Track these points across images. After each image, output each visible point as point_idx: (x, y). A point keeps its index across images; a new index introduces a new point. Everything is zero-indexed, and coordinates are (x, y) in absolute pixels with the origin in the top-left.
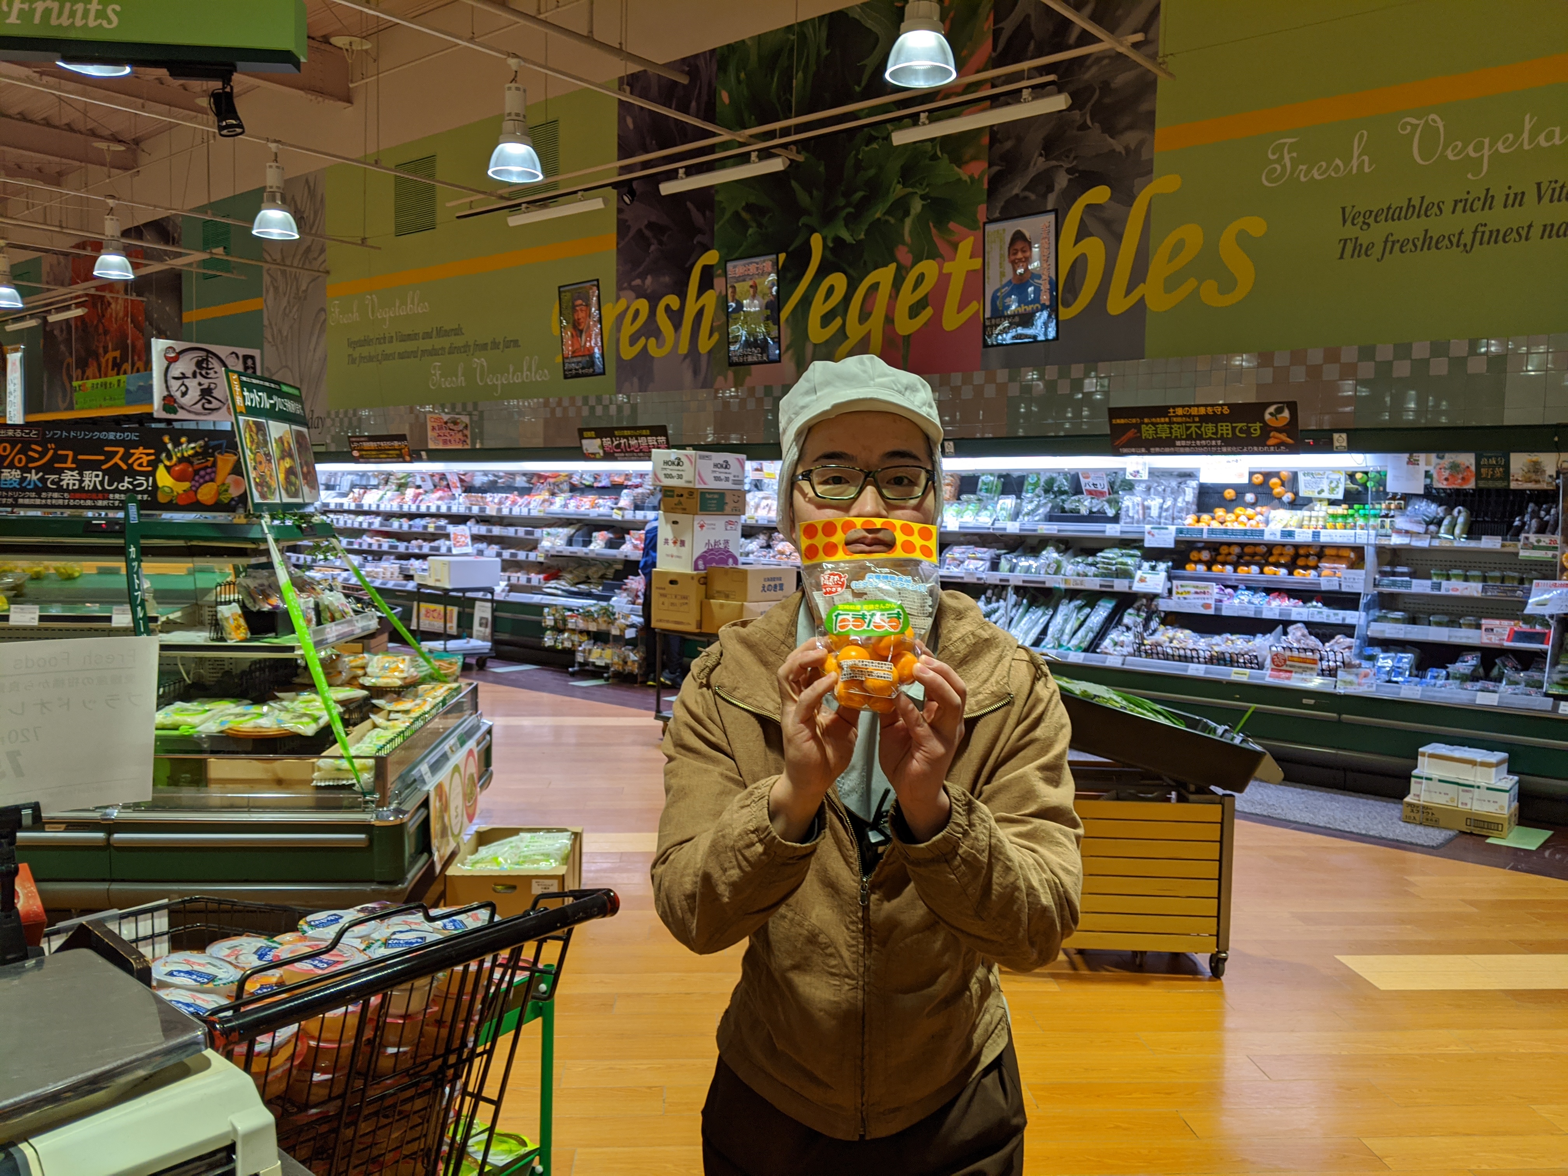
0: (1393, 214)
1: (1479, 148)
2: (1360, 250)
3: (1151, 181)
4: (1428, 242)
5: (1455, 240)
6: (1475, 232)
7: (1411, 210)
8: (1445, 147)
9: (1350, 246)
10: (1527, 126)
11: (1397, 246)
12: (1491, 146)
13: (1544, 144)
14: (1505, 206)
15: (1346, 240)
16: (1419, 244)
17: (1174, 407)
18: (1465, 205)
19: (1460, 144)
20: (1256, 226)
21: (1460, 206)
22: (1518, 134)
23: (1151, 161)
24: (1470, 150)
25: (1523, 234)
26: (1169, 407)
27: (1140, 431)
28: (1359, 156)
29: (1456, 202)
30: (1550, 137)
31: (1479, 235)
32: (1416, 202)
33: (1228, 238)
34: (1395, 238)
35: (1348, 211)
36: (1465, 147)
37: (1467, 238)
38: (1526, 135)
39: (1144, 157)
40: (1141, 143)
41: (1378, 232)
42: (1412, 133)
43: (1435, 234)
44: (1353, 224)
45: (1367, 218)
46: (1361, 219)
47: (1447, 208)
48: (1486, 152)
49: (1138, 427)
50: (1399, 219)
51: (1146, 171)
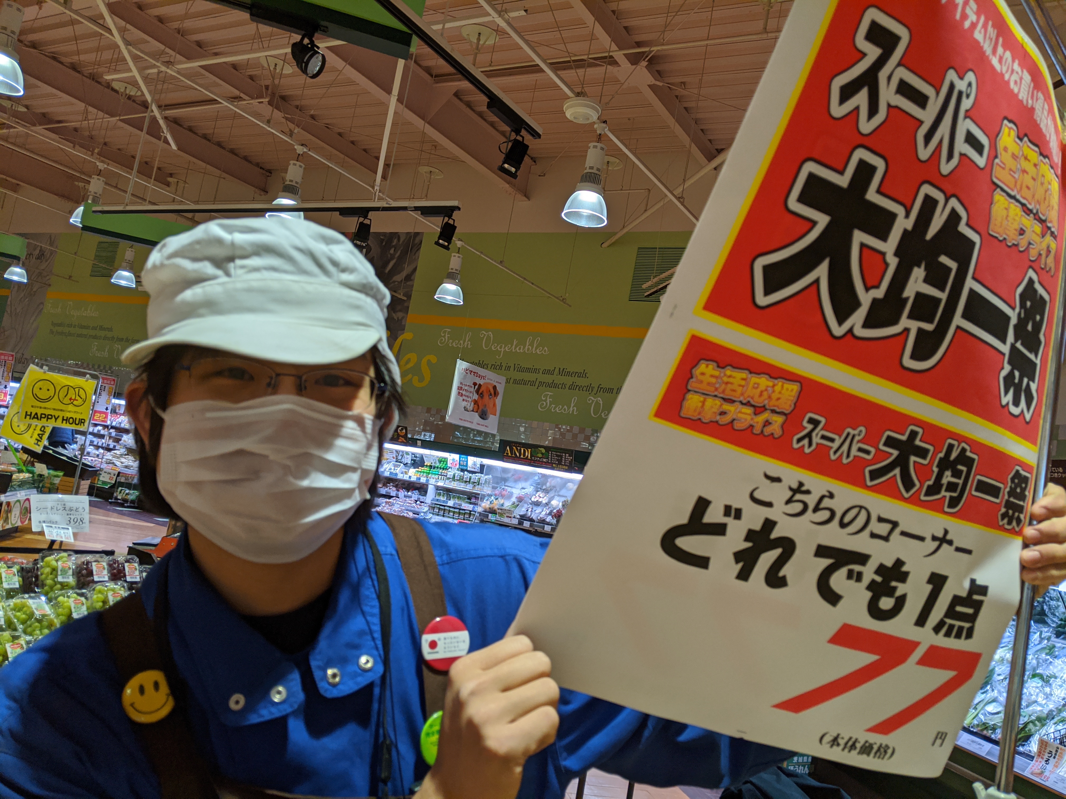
1: (501, 348)
3: (403, 333)
7: (480, 364)
8: (492, 345)
10: (515, 344)
12: (504, 347)
13: (518, 351)
14: (505, 370)
18: (494, 366)
19: (496, 345)
20: (433, 359)
22: (511, 346)
23: (405, 325)
24: (498, 347)
28: (468, 341)
29: (492, 365)
30: (520, 349)
32: (481, 362)
33: (424, 361)
38: (514, 347)
39: (403, 323)
40: (403, 318)
42: (484, 337)
47: (489, 366)
48: (503, 350)
51: (403, 329)
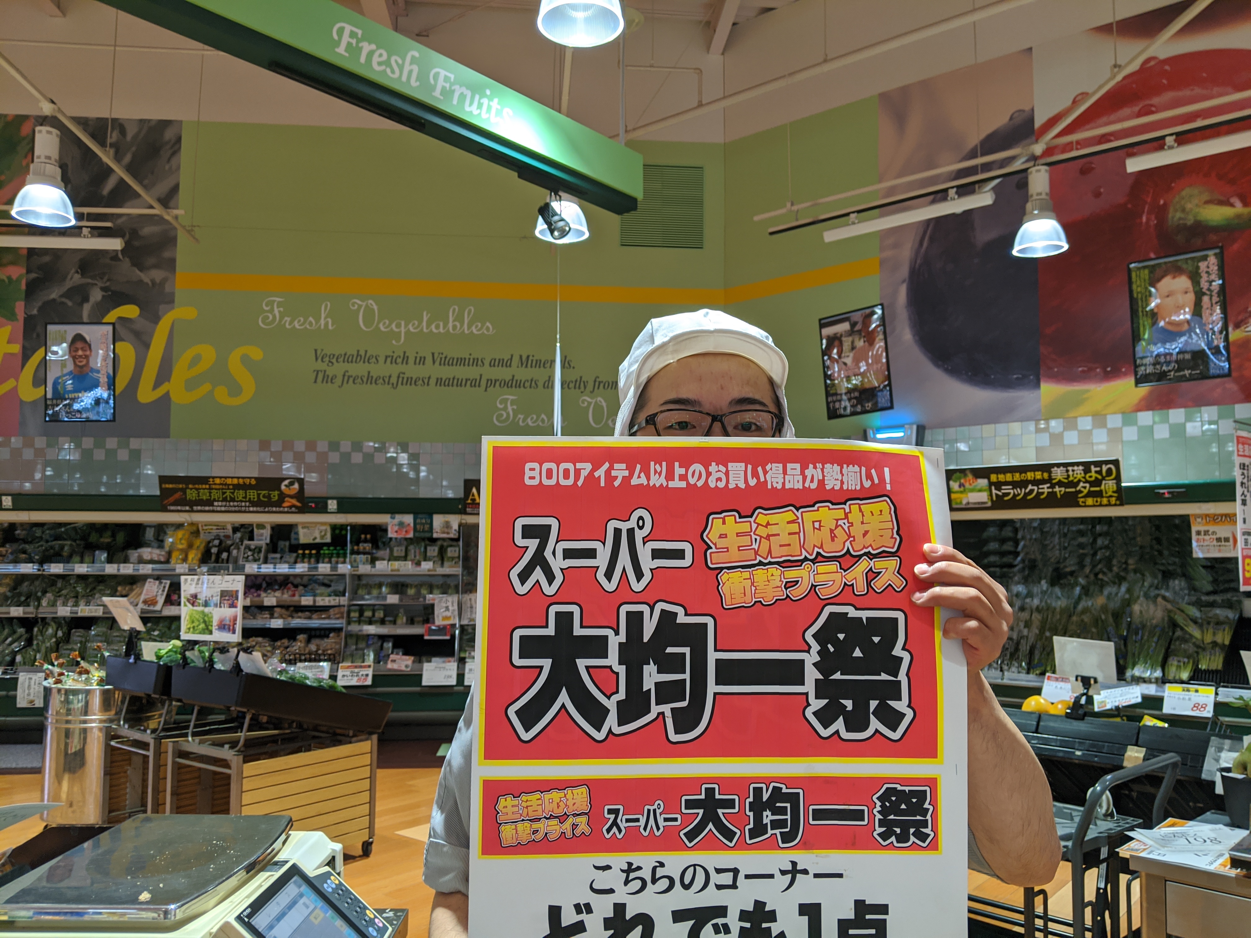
0: (348, 359)
1: (398, 326)
2: (328, 379)
3: (173, 308)
4: (370, 379)
5: (387, 380)
6: (399, 377)
7: (359, 357)
8: (379, 323)
9: (320, 376)
10: (425, 319)
11: (351, 380)
12: (405, 327)
13: (434, 330)
14: (415, 363)
15: (318, 372)
16: (365, 380)
17: (214, 478)
18: (391, 359)
19: (387, 322)
20: (256, 353)
21: (389, 360)
22: (420, 322)
23: (173, 294)
24: (393, 326)
25: (426, 381)
26: (209, 477)
27: (185, 493)
28: (325, 318)
29: (387, 357)
30: (437, 327)
31: (400, 379)
32: (362, 353)
33: (235, 358)
34: (350, 374)
35: (319, 353)
36: (390, 324)
37: (394, 380)
38: (424, 324)
39: (167, 290)
40: (165, 280)
41: (338, 369)
42: (358, 310)
43: (374, 374)
44: (322, 361)
45: (332, 359)
46: (327, 359)
47: (381, 360)
48: (403, 330)
49: (184, 491)
50: (352, 362)
51: (169, 301)
